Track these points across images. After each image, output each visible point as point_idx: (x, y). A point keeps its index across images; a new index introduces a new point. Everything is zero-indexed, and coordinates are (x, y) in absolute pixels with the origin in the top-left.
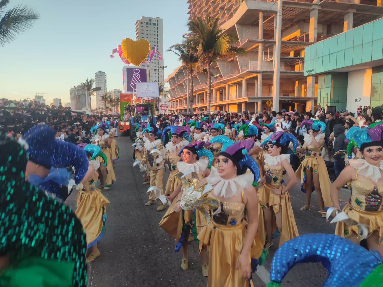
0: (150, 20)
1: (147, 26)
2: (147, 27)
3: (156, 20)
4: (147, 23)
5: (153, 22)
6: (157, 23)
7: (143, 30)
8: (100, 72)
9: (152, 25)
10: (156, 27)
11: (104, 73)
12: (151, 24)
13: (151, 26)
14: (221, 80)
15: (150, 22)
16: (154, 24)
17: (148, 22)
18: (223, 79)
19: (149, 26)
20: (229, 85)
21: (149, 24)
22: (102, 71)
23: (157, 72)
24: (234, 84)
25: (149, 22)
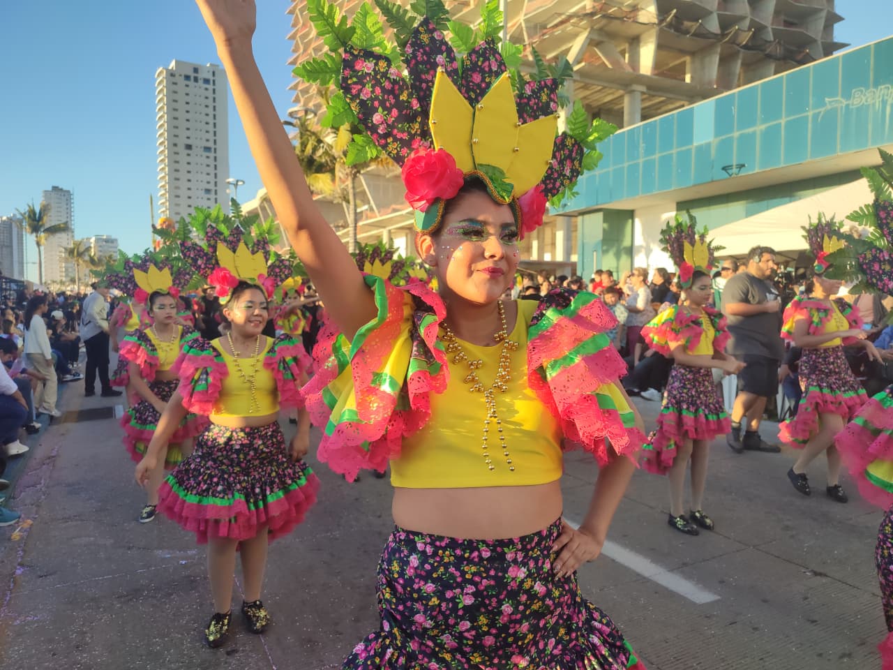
0: (196, 70)
1: (187, 82)
2: (187, 86)
3: (211, 73)
4: (187, 78)
5: (201, 75)
6: (211, 78)
7: (175, 92)
8: (55, 188)
9: (201, 82)
10: (210, 87)
11: (68, 192)
12: (196, 80)
13: (196, 84)
14: (371, 218)
15: (196, 75)
16: (207, 81)
17: (188, 74)
18: (376, 217)
19: (191, 83)
20: (390, 231)
21: (192, 78)
22: (60, 187)
23: (212, 196)
24: (402, 228)
25: (192, 75)
